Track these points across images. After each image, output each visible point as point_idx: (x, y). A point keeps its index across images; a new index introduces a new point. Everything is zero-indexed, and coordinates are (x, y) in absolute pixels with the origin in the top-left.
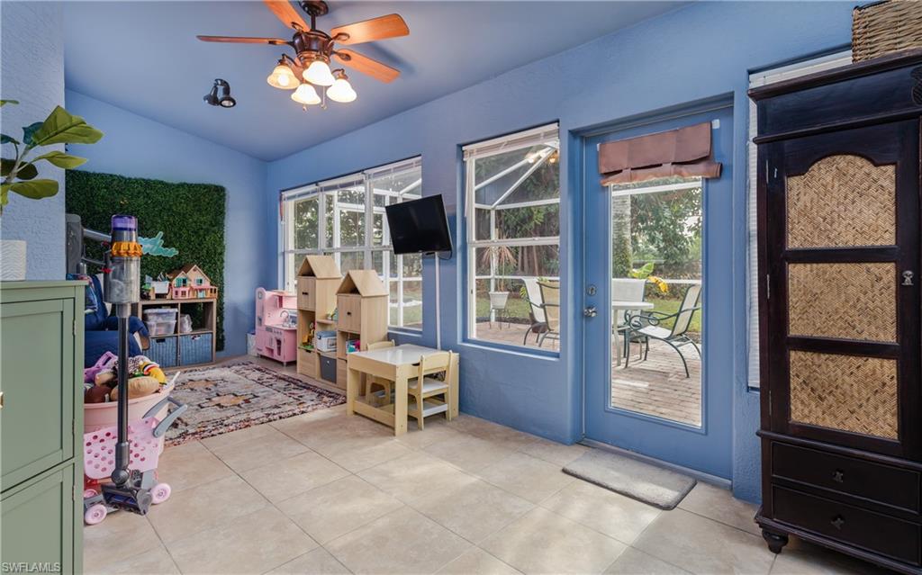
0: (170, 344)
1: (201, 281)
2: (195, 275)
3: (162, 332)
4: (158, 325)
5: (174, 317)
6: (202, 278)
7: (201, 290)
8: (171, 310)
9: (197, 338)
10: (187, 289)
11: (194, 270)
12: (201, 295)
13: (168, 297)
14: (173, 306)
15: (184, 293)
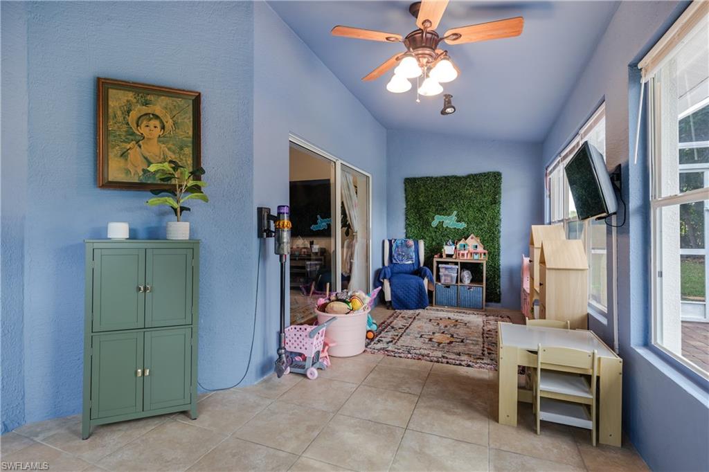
0: (452, 291)
1: (476, 247)
2: (472, 242)
3: (448, 281)
4: (445, 275)
5: (456, 271)
6: (476, 244)
7: (476, 253)
8: (454, 266)
9: (472, 290)
10: (466, 252)
11: (472, 238)
12: (476, 257)
13: (454, 257)
14: (456, 264)
15: (463, 255)
